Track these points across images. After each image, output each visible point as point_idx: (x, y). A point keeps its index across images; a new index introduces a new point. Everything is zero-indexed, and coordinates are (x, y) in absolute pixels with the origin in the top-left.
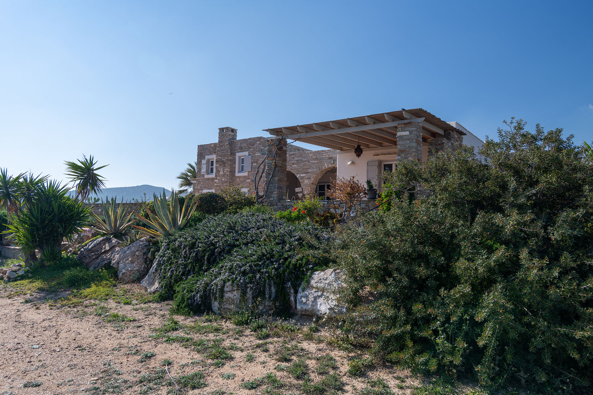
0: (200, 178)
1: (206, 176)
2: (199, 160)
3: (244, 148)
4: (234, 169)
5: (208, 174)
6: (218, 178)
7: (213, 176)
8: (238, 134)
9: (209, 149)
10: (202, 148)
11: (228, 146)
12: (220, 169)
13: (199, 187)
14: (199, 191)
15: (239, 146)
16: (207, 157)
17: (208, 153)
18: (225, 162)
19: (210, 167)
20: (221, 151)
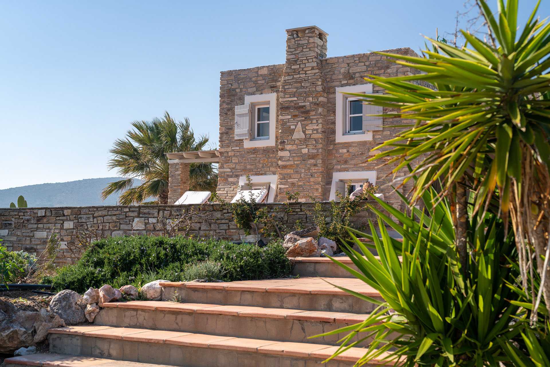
0: (229, 149)
1: (248, 144)
2: (225, 106)
3: (357, 75)
4: (332, 126)
5: (252, 139)
6: (288, 147)
7: (270, 142)
8: (328, 45)
9: (254, 79)
10: (232, 77)
11: (317, 71)
12: (293, 127)
13: (229, 170)
14: (227, 179)
15: (342, 70)
16: (249, 99)
17: (250, 90)
18: (308, 108)
19: (257, 122)
20: (296, 82)
